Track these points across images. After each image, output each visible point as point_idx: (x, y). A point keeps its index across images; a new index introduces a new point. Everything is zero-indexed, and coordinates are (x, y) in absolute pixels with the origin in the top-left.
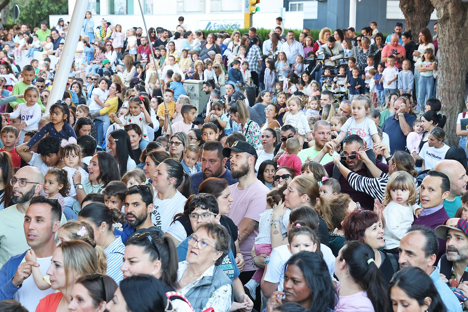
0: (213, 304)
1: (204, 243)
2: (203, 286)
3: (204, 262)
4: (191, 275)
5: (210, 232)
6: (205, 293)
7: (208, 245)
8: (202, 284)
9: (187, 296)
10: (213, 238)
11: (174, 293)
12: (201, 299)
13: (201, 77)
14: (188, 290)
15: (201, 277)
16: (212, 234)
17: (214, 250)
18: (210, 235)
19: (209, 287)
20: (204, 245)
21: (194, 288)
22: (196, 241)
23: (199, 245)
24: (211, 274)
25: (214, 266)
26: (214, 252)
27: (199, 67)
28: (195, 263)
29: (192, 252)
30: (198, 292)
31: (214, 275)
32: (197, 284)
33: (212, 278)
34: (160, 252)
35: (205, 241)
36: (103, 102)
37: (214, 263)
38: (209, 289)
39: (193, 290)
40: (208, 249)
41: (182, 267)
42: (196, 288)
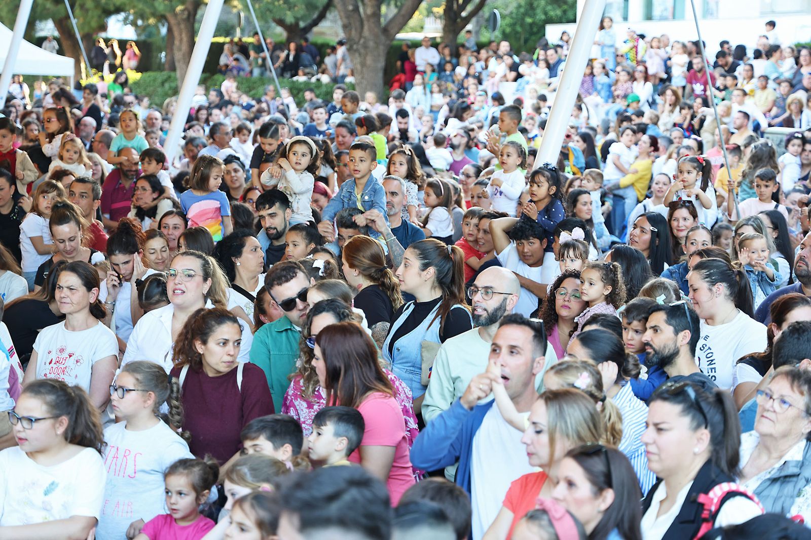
0: (804, 508)
1: (784, 402)
2: (786, 477)
3: (785, 435)
4: (764, 457)
5: (796, 383)
6: (789, 488)
7: (790, 405)
8: (784, 473)
9: (758, 493)
10: (802, 393)
11: (733, 486)
12: (783, 499)
13: (797, 124)
14: (759, 482)
15: (782, 462)
16: (799, 386)
17: (804, 414)
18: (795, 389)
19: (795, 479)
20: (785, 406)
21: (769, 479)
22: (771, 398)
23: (777, 405)
24: (799, 457)
25: (804, 441)
26: (803, 418)
27: (793, 107)
28: (771, 436)
29: (763, 416)
30: (776, 487)
31: (805, 457)
32: (774, 474)
33: (802, 465)
34: (708, 416)
35: (786, 399)
36: (626, 166)
37: (805, 436)
38: (796, 482)
39: (768, 483)
40: (792, 412)
41: (748, 443)
42: (774, 480)
